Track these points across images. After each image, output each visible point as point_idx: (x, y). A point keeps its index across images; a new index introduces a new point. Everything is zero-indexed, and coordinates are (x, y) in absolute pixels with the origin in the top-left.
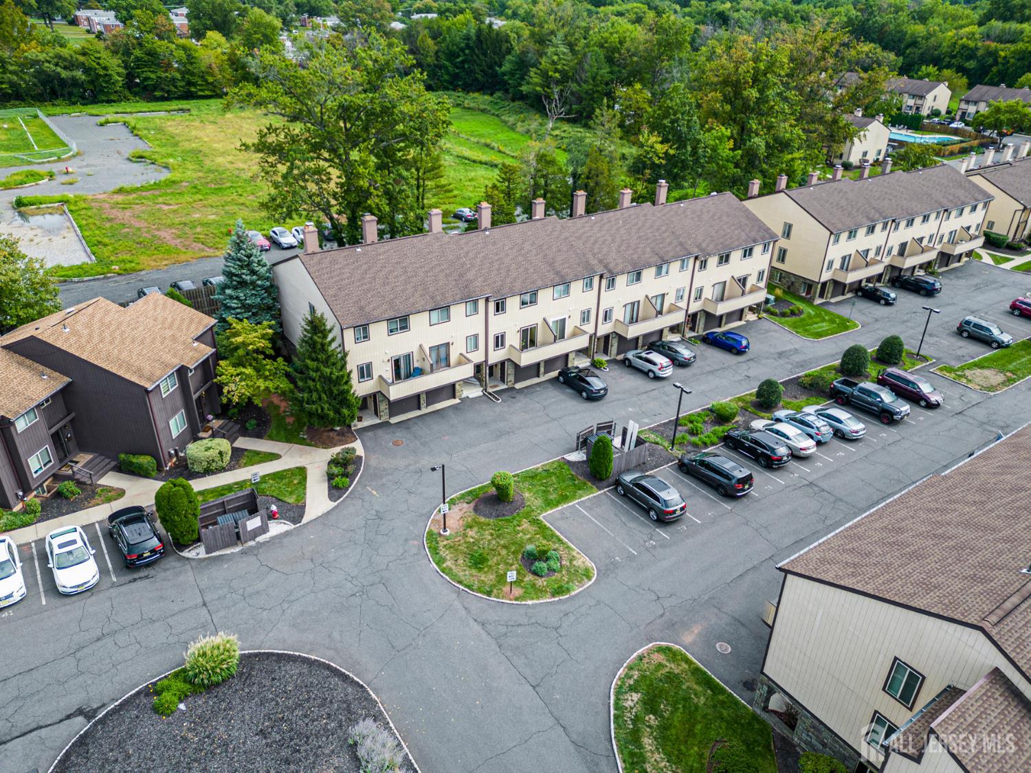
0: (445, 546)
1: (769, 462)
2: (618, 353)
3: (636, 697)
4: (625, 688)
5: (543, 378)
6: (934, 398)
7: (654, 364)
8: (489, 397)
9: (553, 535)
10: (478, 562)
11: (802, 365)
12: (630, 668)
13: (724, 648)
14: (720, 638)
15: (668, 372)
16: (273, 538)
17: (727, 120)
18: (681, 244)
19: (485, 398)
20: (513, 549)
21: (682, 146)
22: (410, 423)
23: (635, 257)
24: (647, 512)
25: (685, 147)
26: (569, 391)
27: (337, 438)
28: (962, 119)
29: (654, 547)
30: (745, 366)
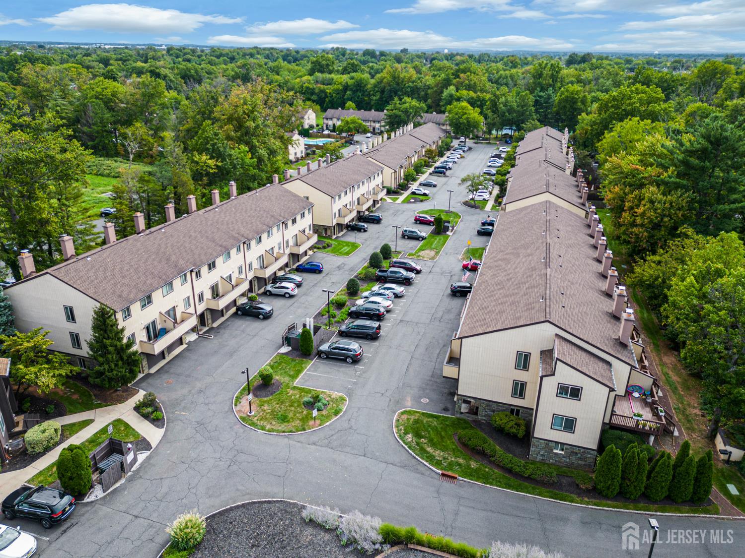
0: (257, 420)
1: (378, 317)
2: (259, 289)
3: (410, 436)
4: (403, 435)
5: (226, 317)
6: (418, 268)
7: (288, 288)
8: (202, 337)
9: (310, 390)
10: (284, 419)
11: (352, 270)
12: (397, 427)
13: (425, 400)
14: (420, 397)
15: (296, 291)
16: (142, 465)
17: (240, 141)
18: (272, 216)
19: (201, 339)
20: (296, 405)
21: (223, 160)
22: (165, 368)
23: (254, 228)
24: (345, 361)
25: (226, 160)
26: (248, 318)
27: (124, 394)
28: (327, 128)
29: (361, 374)
30: (327, 278)
